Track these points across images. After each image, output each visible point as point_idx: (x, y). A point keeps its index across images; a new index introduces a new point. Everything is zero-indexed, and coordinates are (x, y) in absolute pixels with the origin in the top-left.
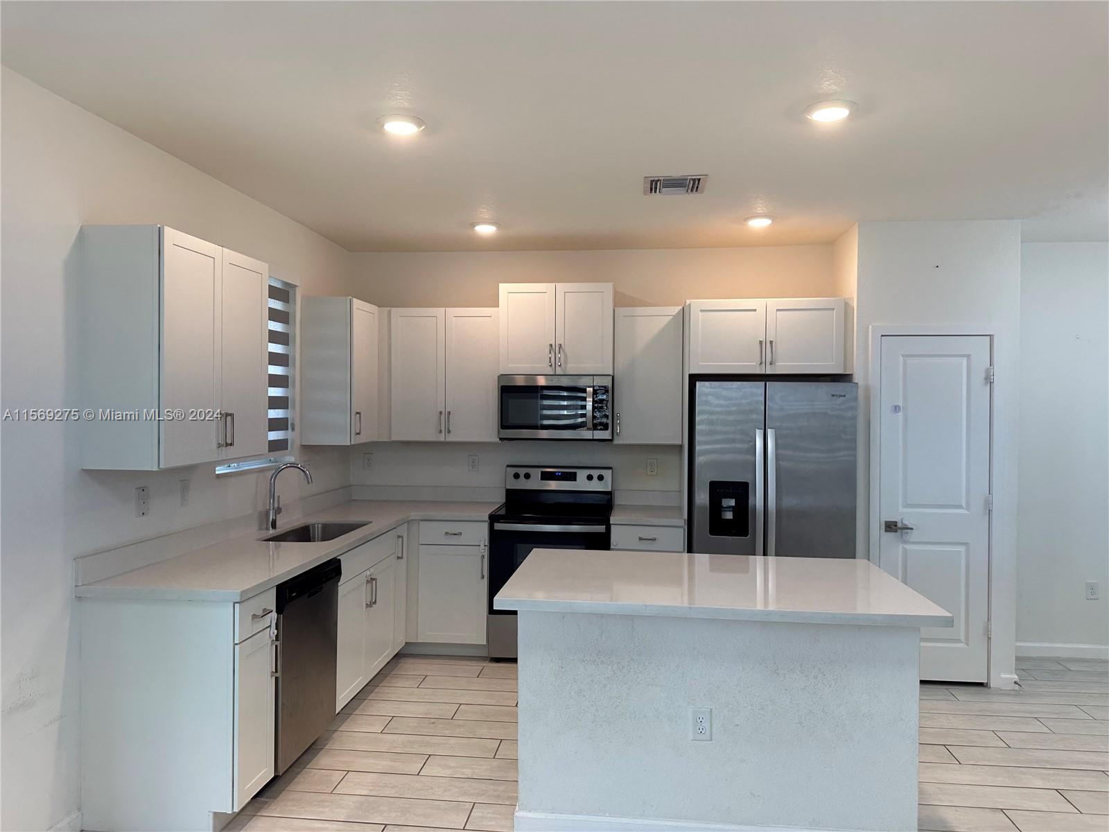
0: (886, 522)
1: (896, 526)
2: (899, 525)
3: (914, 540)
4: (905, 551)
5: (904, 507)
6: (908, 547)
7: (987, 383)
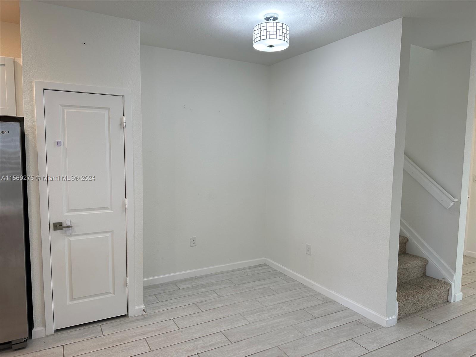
0: (54, 224)
1: (62, 225)
2: (64, 225)
3: (75, 234)
4: (70, 241)
5: (68, 212)
6: (72, 239)
7: (121, 128)
